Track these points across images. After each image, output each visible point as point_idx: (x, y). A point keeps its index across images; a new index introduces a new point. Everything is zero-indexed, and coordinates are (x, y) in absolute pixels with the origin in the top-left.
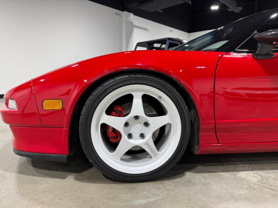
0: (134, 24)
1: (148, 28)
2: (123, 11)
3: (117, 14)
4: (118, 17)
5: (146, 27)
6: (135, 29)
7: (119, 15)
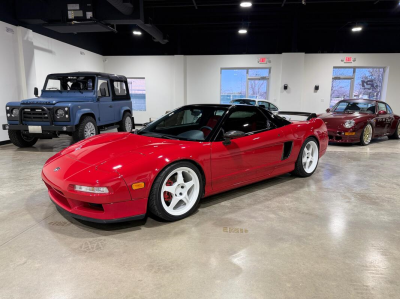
0: (35, 44)
1: (53, 50)
2: (17, 25)
3: (8, 30)
4: (10, 34)
5: (50, 48)
6: (36, 52)
7: (12, 31)
